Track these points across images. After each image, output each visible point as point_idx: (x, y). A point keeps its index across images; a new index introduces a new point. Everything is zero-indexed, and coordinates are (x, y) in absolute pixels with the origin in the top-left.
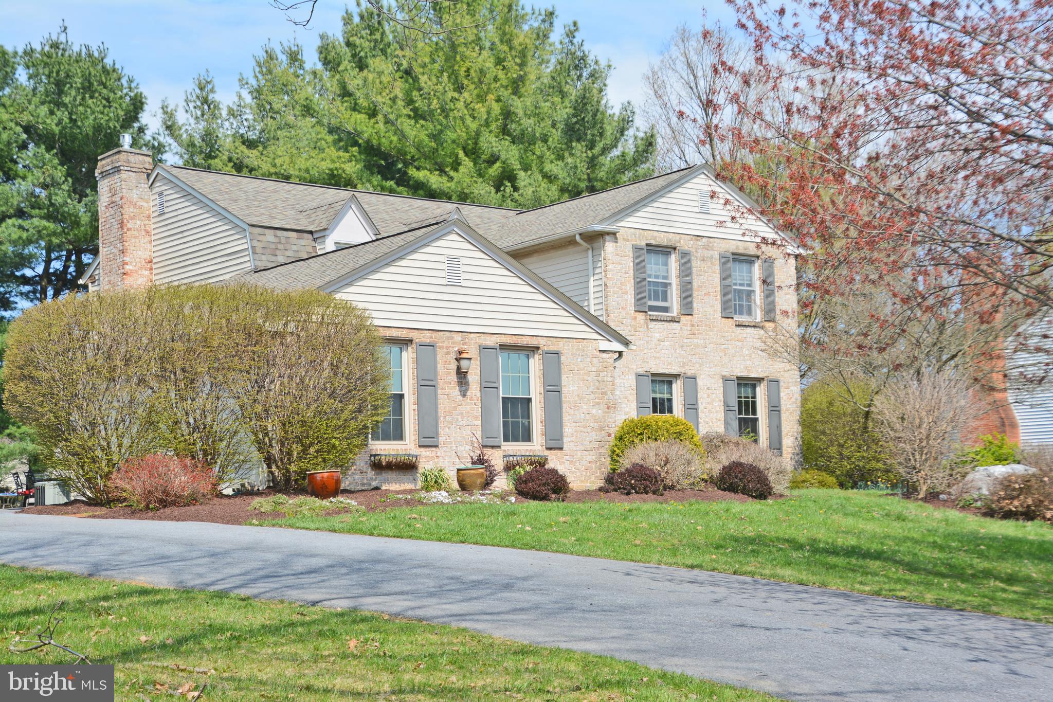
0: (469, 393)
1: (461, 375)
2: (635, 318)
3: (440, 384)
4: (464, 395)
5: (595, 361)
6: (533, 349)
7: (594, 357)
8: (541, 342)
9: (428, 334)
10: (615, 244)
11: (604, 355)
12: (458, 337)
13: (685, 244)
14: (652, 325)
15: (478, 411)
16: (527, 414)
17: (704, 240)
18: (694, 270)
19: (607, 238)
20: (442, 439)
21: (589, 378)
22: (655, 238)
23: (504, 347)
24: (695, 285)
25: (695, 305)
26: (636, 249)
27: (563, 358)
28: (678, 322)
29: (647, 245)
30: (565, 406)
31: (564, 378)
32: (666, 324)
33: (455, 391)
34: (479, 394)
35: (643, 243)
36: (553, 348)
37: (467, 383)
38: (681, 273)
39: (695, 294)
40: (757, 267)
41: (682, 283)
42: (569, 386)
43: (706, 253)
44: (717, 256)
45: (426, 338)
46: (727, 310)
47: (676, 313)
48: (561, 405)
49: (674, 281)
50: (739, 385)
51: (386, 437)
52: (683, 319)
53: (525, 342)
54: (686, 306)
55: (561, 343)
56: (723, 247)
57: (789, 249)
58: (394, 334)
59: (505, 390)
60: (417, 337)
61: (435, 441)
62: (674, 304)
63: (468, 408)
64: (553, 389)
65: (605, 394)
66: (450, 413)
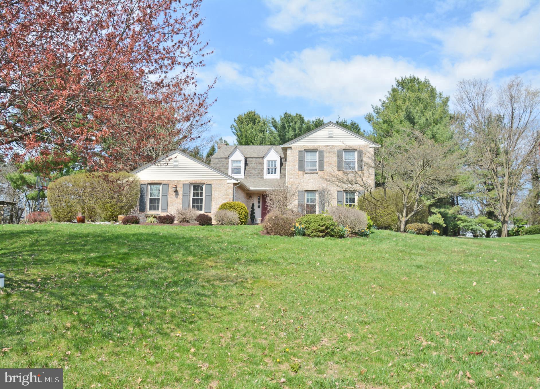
1: (176, 192)
2: (299, 173)
3: (169, 195)
4: (177, 198)
5: (225, 186)
7: (225, 185)
8: (205, 182)
10: (291, 151)
11: (229, 184)
12: (176, 182)
13: (321, 148)
14: (306, 175)
15: (181, 202)
16: (201, 203)
17: (330, 146)
18: (325, 156)
19: (288, 149)
20: (169, 210)
21: (223, 191)
22: (309, 147)
23: (192, 184)
24: (325, 161)
25: (325, 168)
26: (300, 151)
27: (213, 186)
28: (317, 173)
29: (305, 150)
30: (213, 200)
31: (213, 192)
32: (312, 174)
33: (174, 196)
34: (182, 197)
35: (303, 149)
36: (209, 183)
37: (178, 194)
38: (319, 158)
39: (325, 164)
40: (356, 153)
41: (319, 161)
42: (215, 194)
43: (331, 150)
44: (336, 151)
45: (166, 182)
46: (339, 168)
47: (318, 171)
48: (210, 200)
49: (318, 160)
50: (346, 193)
51: (155, 209)
52: (320, 172)
53: (199, 182)
54: (321, 168)
55: (213, 181)
56: (339, 148)
57: (371, 146)
58: (156, 182)
59: (194, 196)
60: (163, 182)
61: (166, 211)
62: (317, 168)
63: (178, 201)
64: (208, 195)
65: (229, 196)
66: (172, 203)
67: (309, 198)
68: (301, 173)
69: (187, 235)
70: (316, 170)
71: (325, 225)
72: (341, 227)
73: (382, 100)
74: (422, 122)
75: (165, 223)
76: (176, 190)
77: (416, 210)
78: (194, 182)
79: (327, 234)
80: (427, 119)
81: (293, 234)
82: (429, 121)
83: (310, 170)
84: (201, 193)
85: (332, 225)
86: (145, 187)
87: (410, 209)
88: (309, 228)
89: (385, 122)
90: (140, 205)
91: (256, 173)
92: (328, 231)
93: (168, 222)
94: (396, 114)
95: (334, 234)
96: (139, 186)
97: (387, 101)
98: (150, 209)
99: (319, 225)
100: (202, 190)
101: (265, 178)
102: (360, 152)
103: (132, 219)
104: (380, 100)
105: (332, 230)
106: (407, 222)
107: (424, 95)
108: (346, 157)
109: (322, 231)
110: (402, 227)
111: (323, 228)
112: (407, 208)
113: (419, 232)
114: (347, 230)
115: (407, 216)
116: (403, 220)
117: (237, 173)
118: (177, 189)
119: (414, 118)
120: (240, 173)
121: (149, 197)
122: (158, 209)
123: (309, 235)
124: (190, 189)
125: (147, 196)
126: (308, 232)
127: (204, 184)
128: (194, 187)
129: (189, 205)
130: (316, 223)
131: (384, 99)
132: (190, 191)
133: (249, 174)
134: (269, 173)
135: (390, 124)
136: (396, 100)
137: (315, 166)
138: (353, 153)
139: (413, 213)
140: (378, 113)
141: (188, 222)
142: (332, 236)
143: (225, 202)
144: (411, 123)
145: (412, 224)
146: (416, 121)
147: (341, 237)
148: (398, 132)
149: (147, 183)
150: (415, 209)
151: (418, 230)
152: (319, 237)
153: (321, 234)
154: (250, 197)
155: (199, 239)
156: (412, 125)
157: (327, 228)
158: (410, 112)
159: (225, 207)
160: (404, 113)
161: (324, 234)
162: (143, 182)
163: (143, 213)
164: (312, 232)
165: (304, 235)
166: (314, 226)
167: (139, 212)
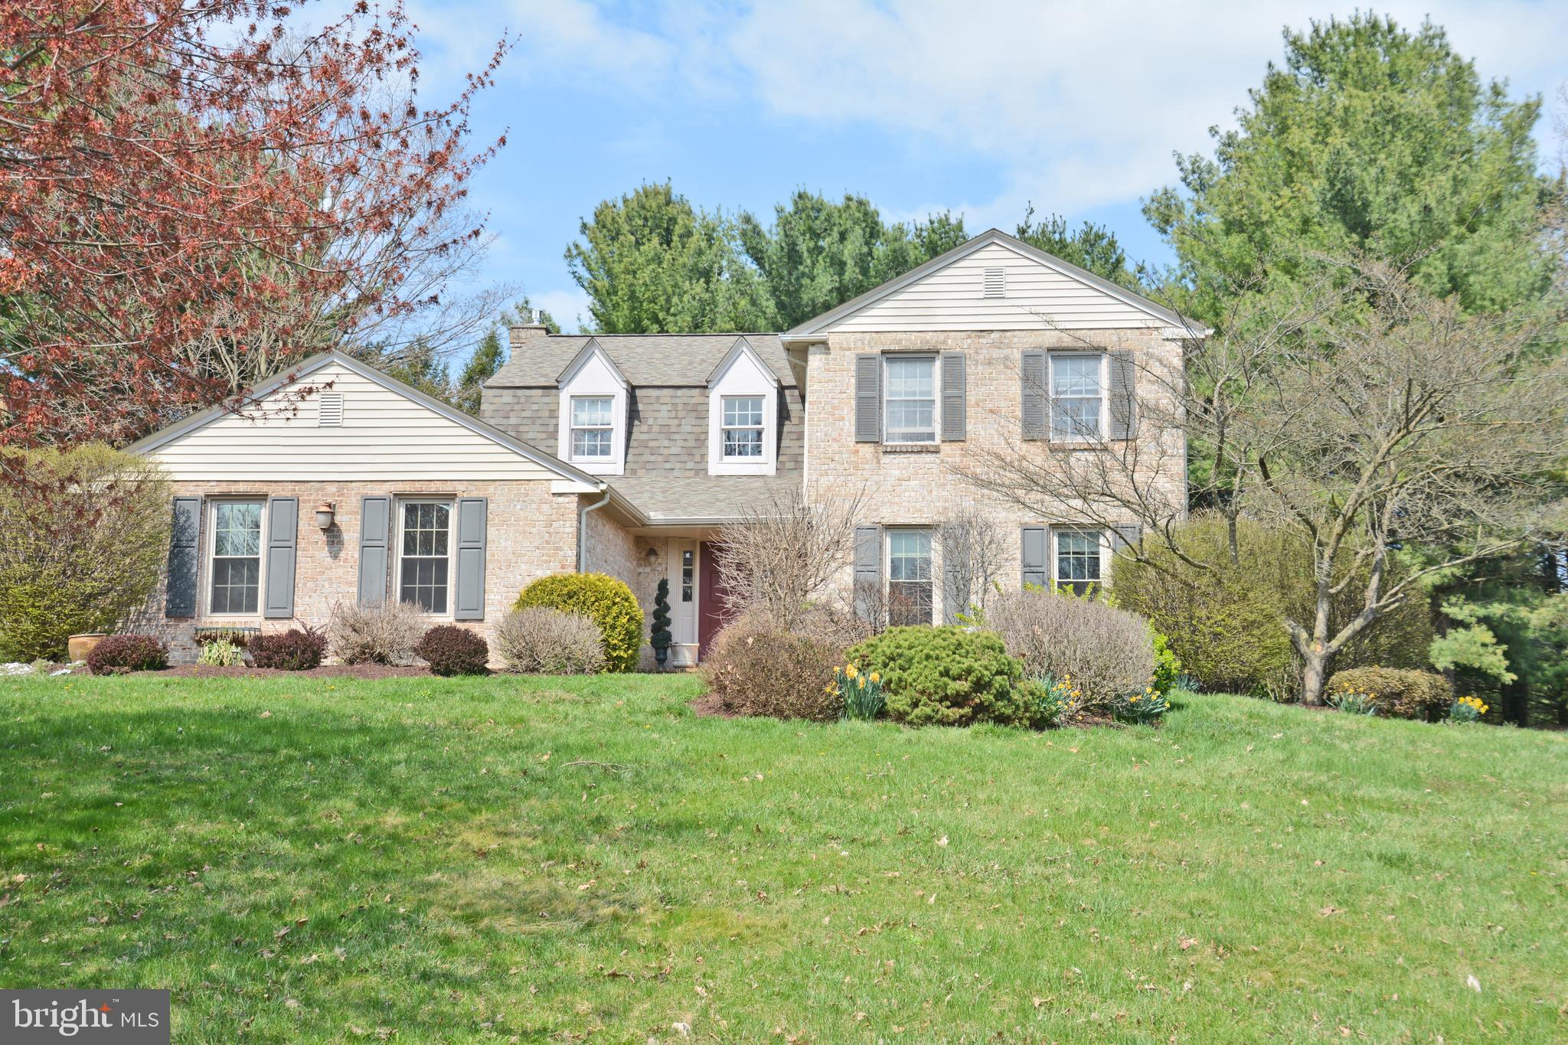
0: (342, 554)
1: (332, 531)
2: (857, 452)
3: (302, 544)
4: (335, 557)
5: (545, 508)
6: (446, 497)
7: (542, 502)
8: (459, 488)
9: (290, 486)
10: (824, 357)
11: (561, 499)
12: (332, 489)
13: (953, 345)
14: (889, 458)
15: (353, 576)
16: (442, 578)
17: (993, 335)
18: (971, 379)
19: (811, 349)
20: (299, 610)
21: (534, 530)
22: (899, 342)
24: (971, 398)
25: (969, 427)
26: (862, 359)
27: (490, 506)
28: (937, 452)
29: (883, 352)
30: (489, 566)
31: (492, 532)
32: (913, 457)
33: (323, 553)
34: (357, 555)
35: (877, 350)
36: (475, 494)
37: (341, 543)
38: (945, 385)
39: (971, 411)
40: (1105, 364)
41: (946, 399)
42: (500, 541)
43: (996, 354)
44: (1017, 355)
45: (286, 491)
46: (1032, 430)
47: (938, 441)
48: (482, 565)
49: (937, 397)
50: (1061, 536)
51: (236, 607)
52: (946, 448)
53: (432, 488)
54: (955, 427)
55: (491, 488)
56: (1031, 342)
57: (1169, 332)
58: (242, 488)
59: (409, 549)
60: (273, 491)
61: (287, 613)
62: (937, 428)
63: (341, 572)
64: (476, 546)
65: (560, 549)
66: (314, 579)
67: (903, 555)
68: (867, 450)
69: (380, 715)
70: (931, 436)
71: (969, 671)
72: (1040, 684)
73: (1223, 132)
74: (1404, 223)
75: (280, 666)
76: (333, 524)
77: (1374, 611)
78: (408, 488)
79: (981, 712)
80: (1427, 209)
81: (833, 712)
82: (1437, 213)
83: (907, 437)
84: (443, 538)
85: (1000, 673)
86: (194, 509)
87: (1346, 605)
88: (902, 685)
89: (1232, 226)
90: (170, 587)
91: (673, 450)
92: (986, 697)
93: (295, 662)
94: (1286, 192)
95: (1009, 711)
96: (169, 507)
97: (1242, 135)
98: (217, 606)
99: (946, 673)
100: (444, 522)
101: (713, 470)
102: (1122, 362)
103: (135, 648)
104: (1214, 131)
105: (1002, 695)
106: (1332, 664)
107: (1418, 101)
108: (1060, 379)
109: (958, 701)
110: (1312, 682)
111: (964, 686)
112: (1333, 598)
113: (1389, 705)
114: (1066, 694)
115: (1331, 634)
116: (1317, 651)
117: (593, 452)
118: (338, 519)
119: (1366, 205)
120: (606, 451)
121: (211, 554)
122: (252, 608)
123: (901, 717)
124: (391, 519)
125: (201, 548)
126: (897, 702)
127: (452, 497)
128: (411, 510)
129: (388, 590)
130: (931, 664)
131: (1231, 125)
132: (391, 530)
133: (647, 457)
134: (729, 451)
135: (1257, 235)
136: (1283, 129)
137: (928, 420)
138: (1091, 363)
139: (1358, 623)
140: (1202, 187)
141: (381, 659)
142: (1002, 720)
143: (542, 573)
144: (1352, 229)
145: (1356, 672)
146: (1373, 217)
147: (1042, 723)
148: (1290, 268)
149: (201, 492)
150: (1371, 603)
151: (1382, 696)
152: (944, 722)
153: (955, 713)
154: (652, 552)
155: (430, 735)
156: (1355, 237)
157: (980, 686)
158: (1347, 181)
159: (540, 595)
160: (1321, 183)
161: (967, 710)
162: (183, 491)
163: (183, 625)
164: (915, 705)
165: (881, 714)
166: (922, 675)
167: (164, 621)
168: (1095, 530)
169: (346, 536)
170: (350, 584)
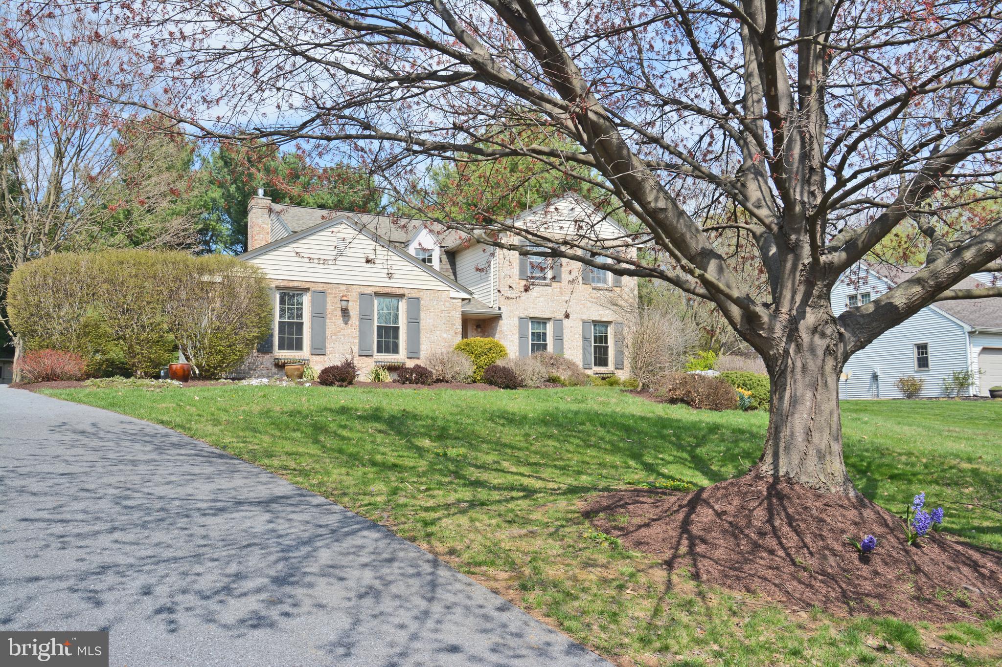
0: (350, 322)
1: (345, 312)
2: (519, 283)
3: (329, 316)
4: (346, 323)
5: (447, 304)
6: (401, 296)
7: (446, 301)
8: (406, 292)
9: (321, 285)
11: (454, 301)
12: (343, 288)
15: (356, 333)
16: (396, 336)
19: (500, 234)
20: (328, 350)
21: (442, 315)
23: (377, 294)
25: (563, 276)
27: (422, 302)
28: (550, 286)
30: (422, 332)
31: (422, 314)
33: (340, 321)
34: (357, 323)
36: (414, 295)
37: (349, 316)
42: (426, 319)
45: (319, 288)
46: (585, 280)
48: (419, 331)
50: (595, 326)
51: (290, 348)
54: (557, 277)
55: (422, 293)
59: (380, 320)
60: (313, 287)
61: (322, 351)
63: (349, 331)
64: (414, 321)
65: (454, 325)
66: (335, 334)
67: (536, 331)
68: (523, 283)
86: (271, 294)
98: (281, 347)
118: (348, 304)
121: (277, 319)
122: (299, 347)
124: (374, 305)
125: (273, 316)
129: (373, 341)
132: (374, 311)
149: (273, 285)
163: (267, 357)
167: (256, 354)
168: (606, 324)
169: (351, 313)
170: (355, 338)
